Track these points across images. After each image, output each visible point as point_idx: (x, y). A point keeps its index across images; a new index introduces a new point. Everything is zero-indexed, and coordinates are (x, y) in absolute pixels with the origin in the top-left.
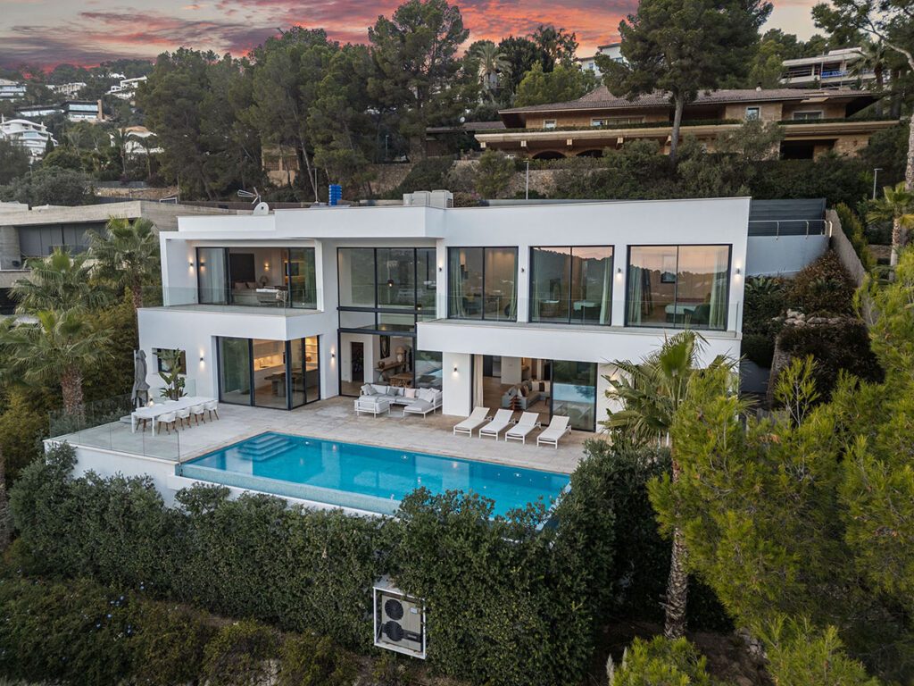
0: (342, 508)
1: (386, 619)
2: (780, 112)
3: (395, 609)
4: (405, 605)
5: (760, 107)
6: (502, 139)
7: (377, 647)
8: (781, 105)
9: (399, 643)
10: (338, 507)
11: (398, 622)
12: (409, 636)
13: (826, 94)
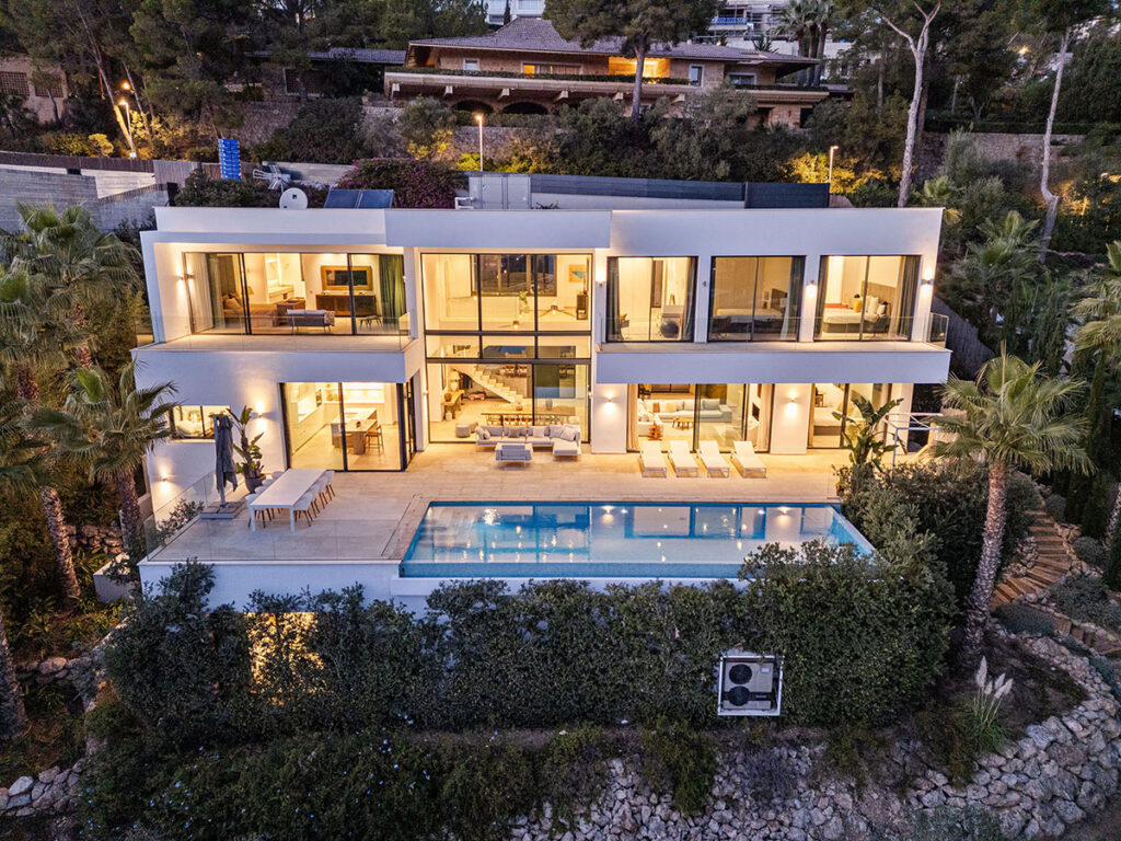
0: (661, 579)
1: (730, 685)
2: (722, 73)
3: (741, 673)
4: (754, 667)
5: (703, 66)
6: (421, 81)
7: (721, 717)
8: (723, 66)
9: (745, 706)
10: (654, 579)
11: (746, 685)
12: (757, 696)
13: (761, 56)
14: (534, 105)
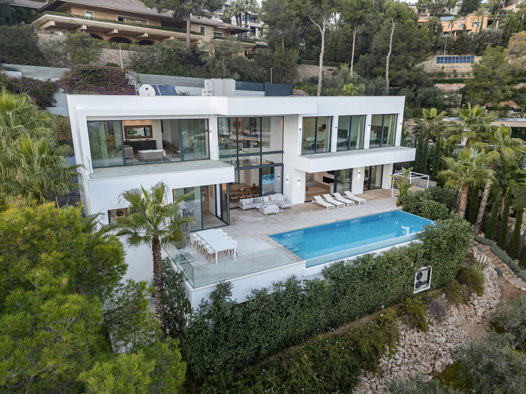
1: (416, 282)
2: (213, 31)
3: (420, 276)
4: (423, 272)
8: (213, 28)
9: (420, 288)
11: (420, 280)
12: (424, 283)
14: (125, 39)
